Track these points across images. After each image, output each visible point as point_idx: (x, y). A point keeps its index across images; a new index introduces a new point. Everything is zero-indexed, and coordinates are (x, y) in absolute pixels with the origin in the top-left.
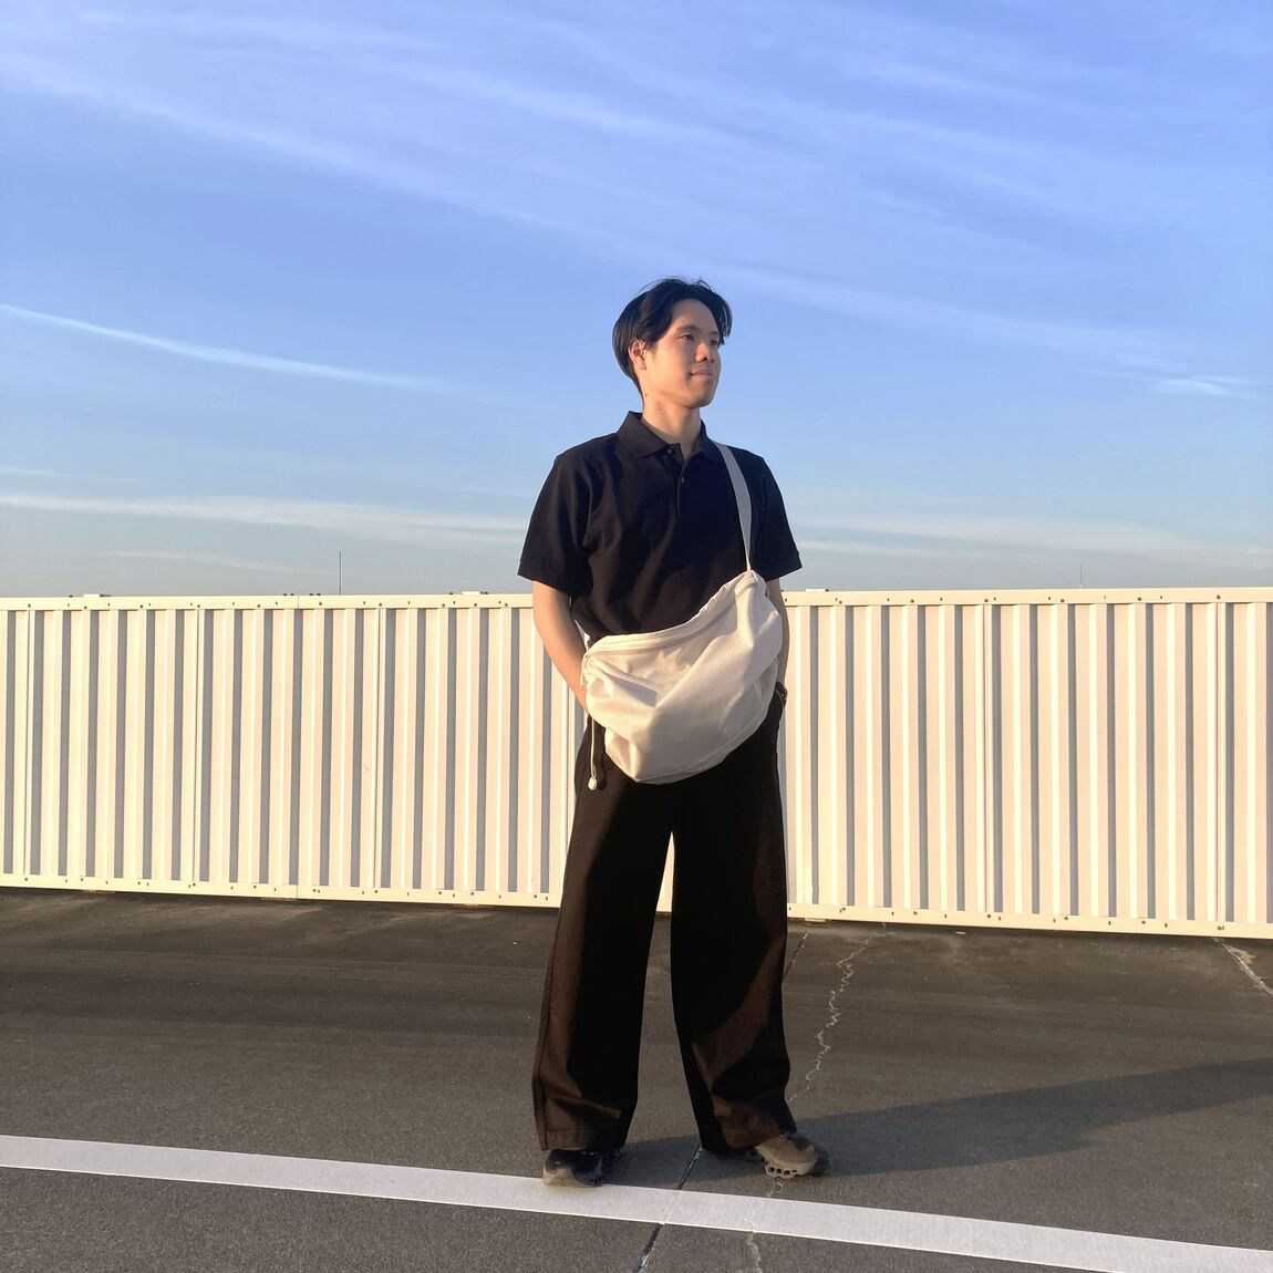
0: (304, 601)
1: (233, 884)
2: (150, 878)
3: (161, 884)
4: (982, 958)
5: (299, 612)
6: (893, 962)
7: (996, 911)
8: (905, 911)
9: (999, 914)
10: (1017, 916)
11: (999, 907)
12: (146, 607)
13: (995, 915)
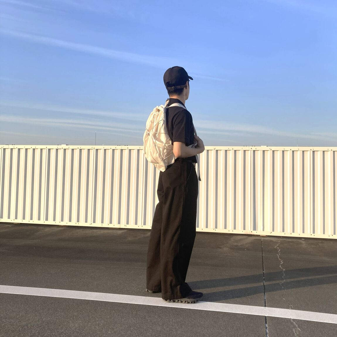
0: (123, 147)
1: (102, 224)
2: (79, 222)
3: (82, 224)
4: (313, 246)
5: (122, 150)
6: (289, 247)
7: (313, 233)
8: (288, 233)
9: (314, 234)
10: (319, 235)
11: (314, 232)
12: (79, 148)
13: (313, 235)
